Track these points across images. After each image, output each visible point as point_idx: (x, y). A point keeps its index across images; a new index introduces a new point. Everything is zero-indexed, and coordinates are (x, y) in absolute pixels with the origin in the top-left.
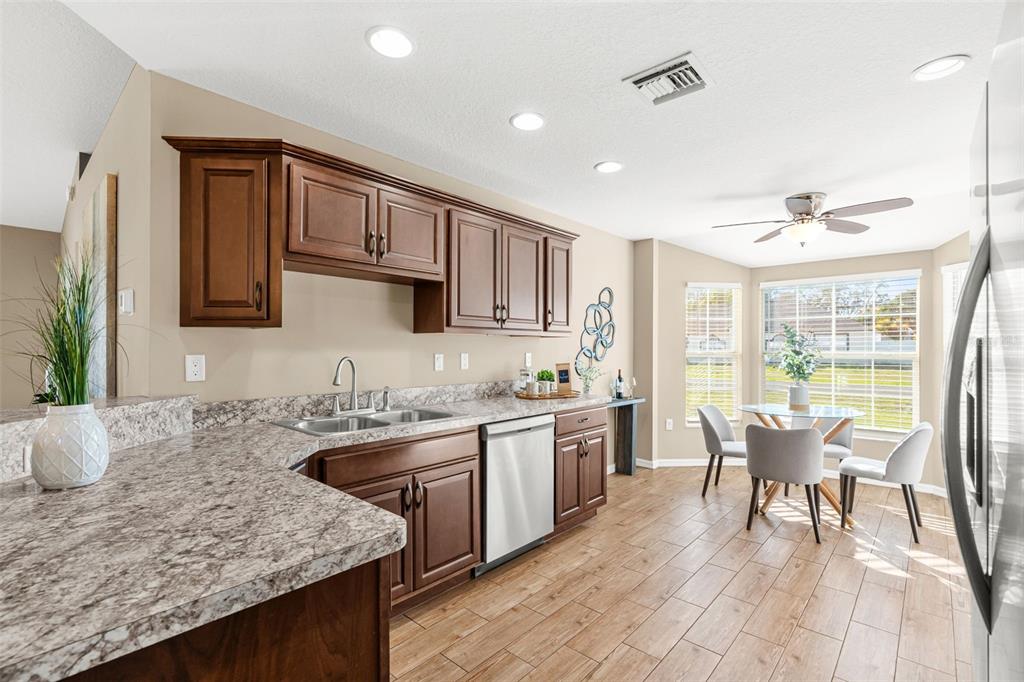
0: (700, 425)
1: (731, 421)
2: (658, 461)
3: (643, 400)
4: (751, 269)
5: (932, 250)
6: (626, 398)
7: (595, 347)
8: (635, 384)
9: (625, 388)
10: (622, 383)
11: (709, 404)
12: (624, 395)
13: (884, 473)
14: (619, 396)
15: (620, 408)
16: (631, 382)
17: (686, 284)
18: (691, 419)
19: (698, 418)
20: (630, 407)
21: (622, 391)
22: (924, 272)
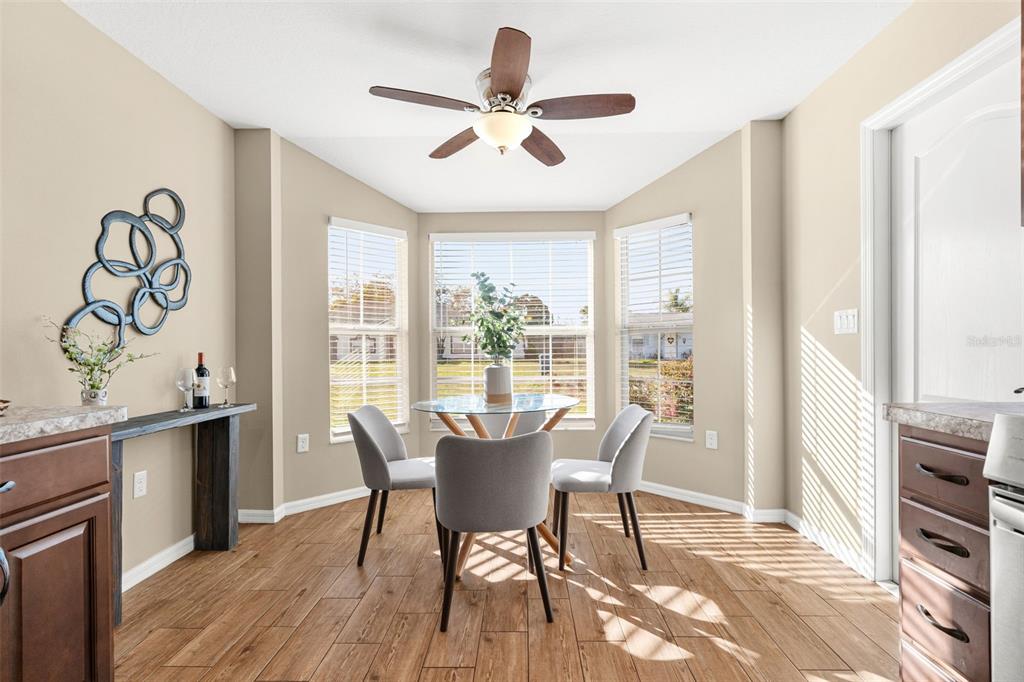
0: (351, 437)
1: (396, 425)
2: (283, 506)
3: (253, 407)
4: (418, 214)
5: (603, 212)
6: (216, 407)
7: (131, 305)
8: (233, 378)
9: (214, 389)
10: (206, 380)
11: (365, 404)
12: (212, 402)
13: (610, 481)
14: (200, 404)
15: (204, 425)
16: (227, 376)
17: (328, 220)
18: (337, 431)
19: (349, 428)
20: (224, 422)
21: (206, 393)
22: (597, 235)
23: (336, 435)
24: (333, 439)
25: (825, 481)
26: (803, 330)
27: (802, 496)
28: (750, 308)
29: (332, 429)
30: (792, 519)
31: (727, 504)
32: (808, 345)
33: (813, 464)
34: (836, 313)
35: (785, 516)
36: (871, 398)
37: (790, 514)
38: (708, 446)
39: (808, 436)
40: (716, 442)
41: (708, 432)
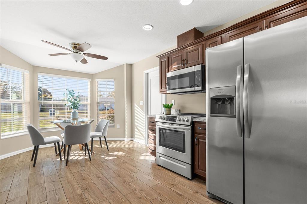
4: (33, 66)
13: (102, 134)
22: (91, 80)
23: (3, 136)
24: (2, 138)
25: (139, 130)
26: (135, 104)
27: (135, 134)
28: (126, 99)
29: (1, 134)
30: (133, 139)
31: (122, 139)
32: (136, 106)
33: (137, 128)
34: (140, 102)
35: (132, 139)
36: (145, 115)
37: (133, 138)
38: (118, 128)
39: (136, 123)
40: (119, 127)
41: (118, 125)
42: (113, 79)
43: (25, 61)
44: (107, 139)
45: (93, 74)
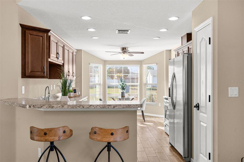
17: (90, 64)
22: (140, 65)
40: (160, 105)
41: (159, 104)
42: (156, 64)
43: (101, 59)
44: (145, 114)
45: (141, 61)
